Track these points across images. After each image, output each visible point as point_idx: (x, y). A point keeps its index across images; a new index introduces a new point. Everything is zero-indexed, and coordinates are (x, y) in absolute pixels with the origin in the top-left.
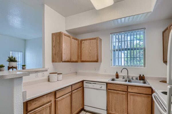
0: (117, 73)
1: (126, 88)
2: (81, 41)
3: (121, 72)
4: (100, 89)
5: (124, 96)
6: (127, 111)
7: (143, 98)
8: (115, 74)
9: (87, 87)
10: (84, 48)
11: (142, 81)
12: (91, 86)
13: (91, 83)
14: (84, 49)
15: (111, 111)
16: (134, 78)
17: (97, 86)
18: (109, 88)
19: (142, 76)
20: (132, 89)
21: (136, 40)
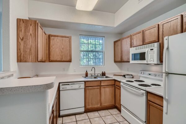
0: (87, 71)
1: (100, 83)
2: (49, 36)
3: (92, 71)
4: (79, 88)
5: (98, 89)
6: (100, 101)
7: (110, 88)
8: (85, 73)
9: (64, 89)
10: (54, 45)
11: (104, 76)
12: (68, 87)
13: (69, 84)
14: (54, 47)
15: (89, 106)
16: (99, 75)
17: (76, 86)
18: (86, 86)
19: (104, 72)
20: (104, 83)
21: (99, 44)
